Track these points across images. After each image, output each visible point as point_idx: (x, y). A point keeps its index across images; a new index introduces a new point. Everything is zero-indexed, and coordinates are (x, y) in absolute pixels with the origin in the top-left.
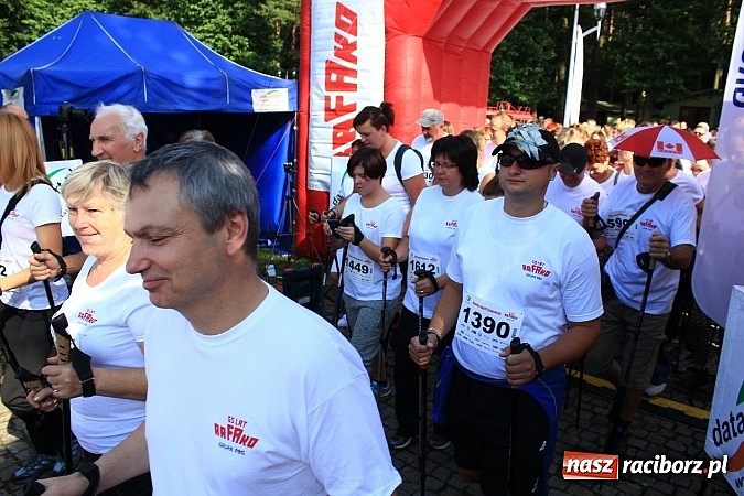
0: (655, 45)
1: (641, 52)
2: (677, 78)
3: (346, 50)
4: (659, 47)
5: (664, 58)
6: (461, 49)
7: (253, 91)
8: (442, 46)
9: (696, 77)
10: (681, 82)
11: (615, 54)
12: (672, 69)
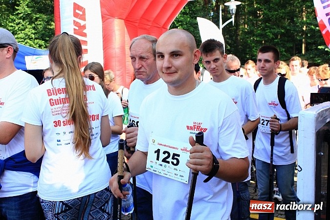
0: (267, 31)
1: (260, 35)
2: (281, 48)
3: (80, 29)
4: (269, 32)
5: (273, 38)
6: (149, 27)
7: (26, 57)
8: (137, 24)
9: (291, 47)
10: (284, 50)
11: (248, 38)
12: (277, 43)
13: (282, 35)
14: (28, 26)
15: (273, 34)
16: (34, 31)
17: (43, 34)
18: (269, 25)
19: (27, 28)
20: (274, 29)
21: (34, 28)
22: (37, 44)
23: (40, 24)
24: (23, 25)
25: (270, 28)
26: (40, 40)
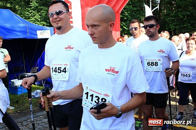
0: (179, 14)
7: (38, 31)
14: (36, 14)
15: (182, 16)
18: (180, 10)
19: (36, 15)
20: (183, 12)
21: (40, 15)
22: (42, 24)
23: (44, 13)
24: (34, 14)
25: (181, 12)
26: (44, 22)
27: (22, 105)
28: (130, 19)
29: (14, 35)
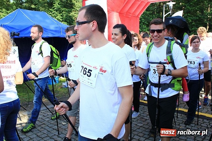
5: (191, 22)
6: (130, 16)
12: (194, 25)
13: (197, 20)
14: (59, 15)
16: (61, 17)
17: (66, 19)
18: (189, 15)
20: (192, 17)
21: (61, 16)
23: (65, 14)
24: (56, 14)
25: (190, 17)
26: (65, 22)
27: (57, 93)
28: (144, 22)
29: (50, 34)
